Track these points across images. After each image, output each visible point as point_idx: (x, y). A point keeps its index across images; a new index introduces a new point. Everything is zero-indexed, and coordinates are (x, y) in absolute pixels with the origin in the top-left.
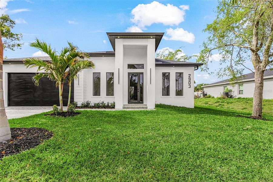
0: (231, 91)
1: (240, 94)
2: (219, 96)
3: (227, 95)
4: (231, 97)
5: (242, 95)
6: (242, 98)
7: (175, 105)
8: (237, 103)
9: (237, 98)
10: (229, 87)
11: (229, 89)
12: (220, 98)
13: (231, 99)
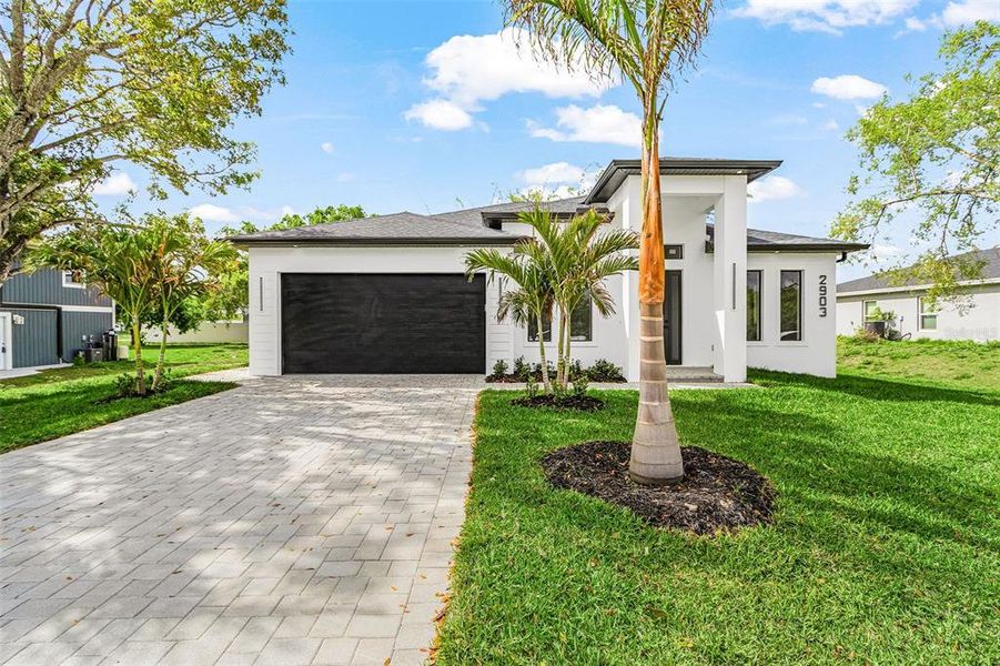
0: (890, 317)
1: (923, 327)
2: (852, 334)
3: (881, 329)
4: (893, 336)
5: (933, 331)
6: (933, 340)
7: (780, 369)
8: (923, 356)
9: (914, 339)
10: (885, 306)
11: (883, 311)
12: (855, 341)
13: (893, 343)
